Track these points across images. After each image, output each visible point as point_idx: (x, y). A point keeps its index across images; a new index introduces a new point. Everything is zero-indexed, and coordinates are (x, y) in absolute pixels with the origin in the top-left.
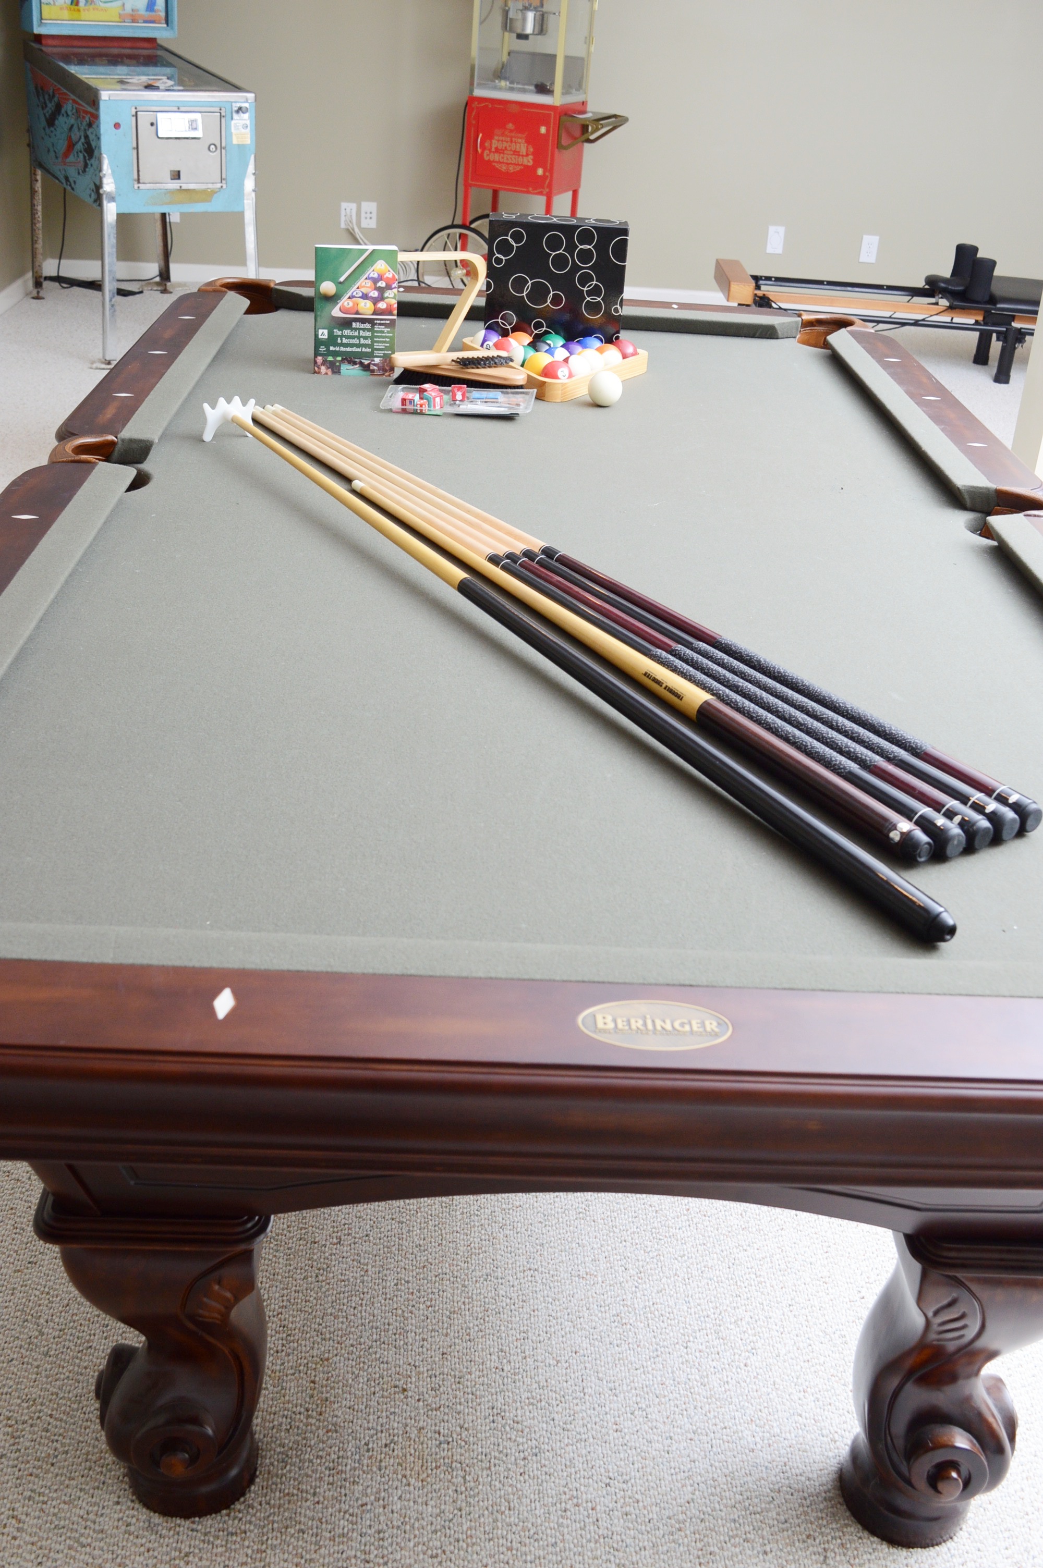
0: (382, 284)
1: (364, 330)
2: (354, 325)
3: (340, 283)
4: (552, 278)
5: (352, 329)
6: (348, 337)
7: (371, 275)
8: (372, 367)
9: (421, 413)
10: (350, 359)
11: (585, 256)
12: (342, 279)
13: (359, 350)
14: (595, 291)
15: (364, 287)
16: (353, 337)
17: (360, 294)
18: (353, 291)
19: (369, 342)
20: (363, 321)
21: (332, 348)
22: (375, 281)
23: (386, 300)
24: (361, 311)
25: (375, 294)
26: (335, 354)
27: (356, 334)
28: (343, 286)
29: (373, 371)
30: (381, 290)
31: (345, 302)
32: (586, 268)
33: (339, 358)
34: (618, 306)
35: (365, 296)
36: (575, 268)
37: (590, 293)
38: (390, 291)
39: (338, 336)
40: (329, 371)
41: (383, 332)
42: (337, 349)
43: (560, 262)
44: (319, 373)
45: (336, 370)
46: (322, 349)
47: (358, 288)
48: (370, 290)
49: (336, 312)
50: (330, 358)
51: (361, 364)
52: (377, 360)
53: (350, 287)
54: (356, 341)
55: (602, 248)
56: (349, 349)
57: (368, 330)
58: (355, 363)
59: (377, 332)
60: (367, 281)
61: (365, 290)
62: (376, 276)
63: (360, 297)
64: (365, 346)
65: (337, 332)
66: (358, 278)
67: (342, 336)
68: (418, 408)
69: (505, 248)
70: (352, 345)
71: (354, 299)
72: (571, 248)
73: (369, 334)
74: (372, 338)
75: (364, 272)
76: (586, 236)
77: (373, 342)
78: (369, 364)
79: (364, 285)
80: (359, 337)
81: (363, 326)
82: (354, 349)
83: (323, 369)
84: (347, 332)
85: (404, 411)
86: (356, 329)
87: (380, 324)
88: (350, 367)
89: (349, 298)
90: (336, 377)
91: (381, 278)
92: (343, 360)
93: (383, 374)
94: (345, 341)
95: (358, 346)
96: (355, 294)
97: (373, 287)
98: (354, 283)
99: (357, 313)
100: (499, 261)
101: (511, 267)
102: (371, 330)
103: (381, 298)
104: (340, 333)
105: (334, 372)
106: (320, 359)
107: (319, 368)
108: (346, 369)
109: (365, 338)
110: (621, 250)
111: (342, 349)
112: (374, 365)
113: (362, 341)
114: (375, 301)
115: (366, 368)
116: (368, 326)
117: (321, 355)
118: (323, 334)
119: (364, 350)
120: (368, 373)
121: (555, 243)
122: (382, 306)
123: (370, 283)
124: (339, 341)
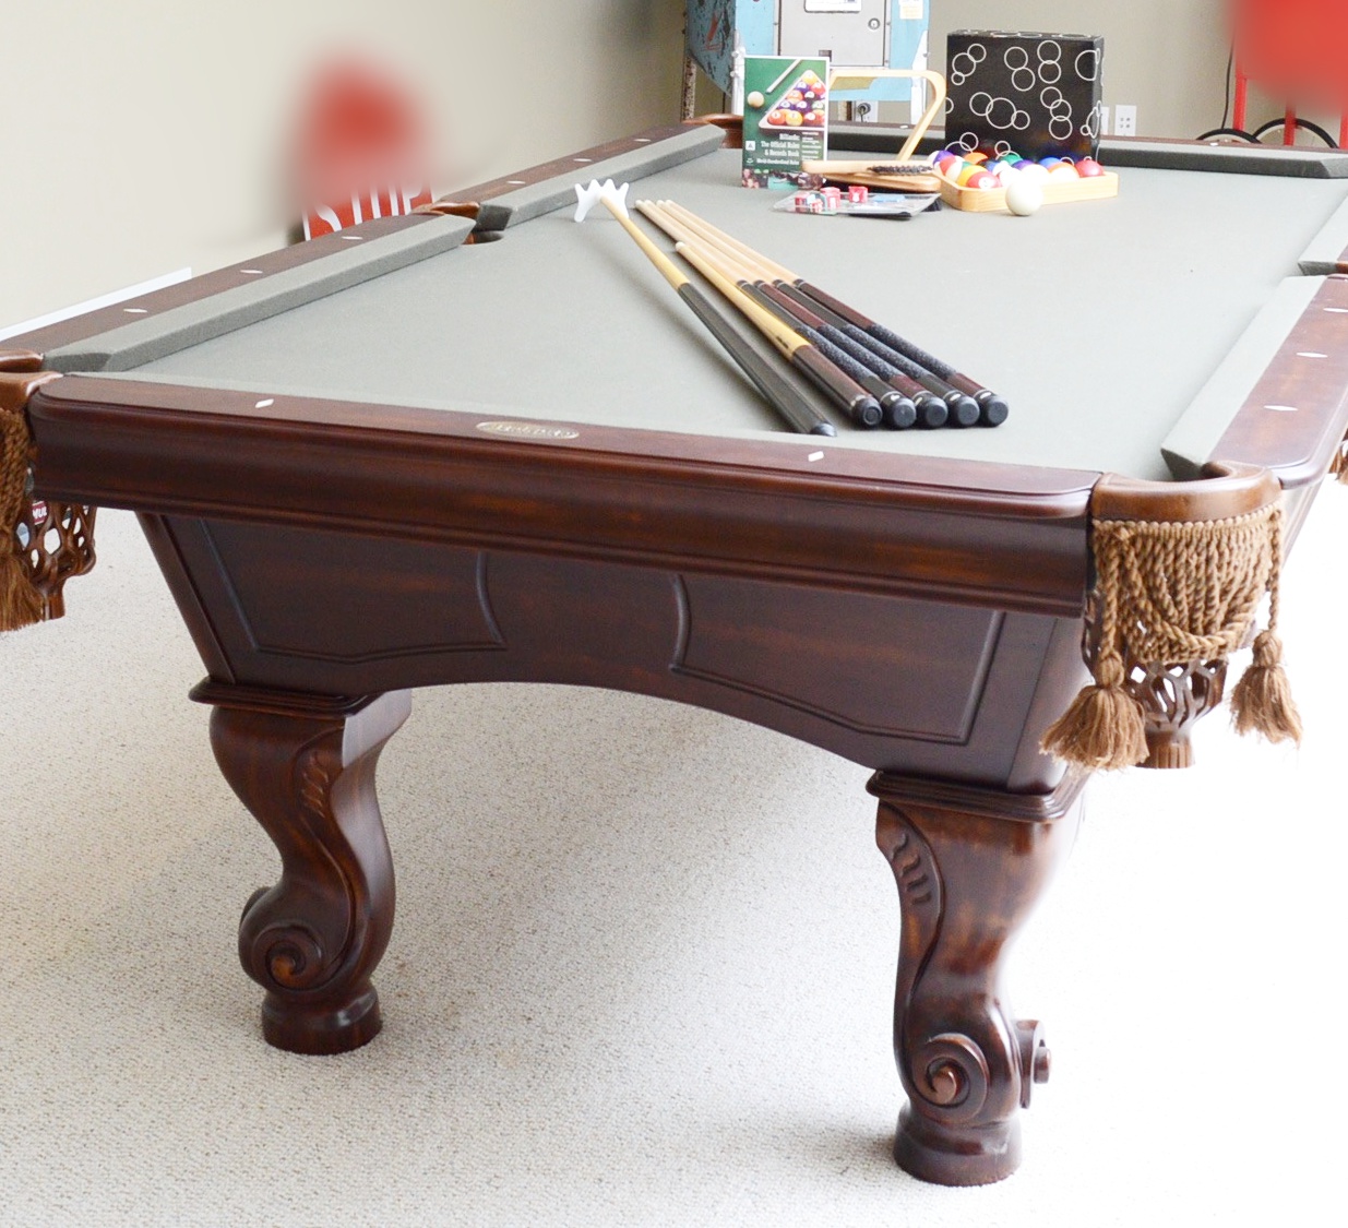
0: (810, 95)
1: (792, 141)
2: (782, 136)
3: (768, 94)
4: (1014, 95)
5: (780, 141)
6: (775, 149)
7: (800, 86)
8: (800, 181)
9: (814, 213)
10: (777, 172)
11: (1050, 72)
12: (770, 90)
13: (786, 163)
14: (1061, 110)
15: (792, 97)
16: (781, 149)
17: (788, 105)
18: (781, 101)
19: (797, 154)
20: (791, 133)
21: (759, 161)
22: (803, 92)
23: (815, 112)
24: (788, 122)
25: (803, 105)
26: (762, 166)
27: (783, 145)
28: (771, 97)
29: (801, 185)
30: (809, 101)
31: (772, 113)
32: (1050, 85)
33: (766, 171)
34: (1087, 126)
35: (793, 108)
36: (1039, 85)
37: (1056, 112)
38: (819, 102)
39: (765, 149)
40: (757, 185)
41: (810, 144)
42: (765, 161)
43: (1023, 79)
44: (746, 186)
45: (763, 183)
46: (750, 161)
47: (786, 98)
48: (798, 101)
49: (764, 124)
50: (757, 171)
51: (789, 177)
52: (805, 175)
53: (778, 97)
54: (783, 154)
55: (1066, 62)
56: (776, 162)
57: (796, 142)
58: (782, 177)
59: (805, 144)
60: (795, 91)
61: (793, 101)
62: (804, 86)
63: (788, 108)
64: (793, 158)
65: (764, 144)
66: (785, 89)
67: (769, 148)
68: (811, 207)
69: (964, 65)
70: (780, 158)
71: (782, 110)
72: (1034, 64)
73: (797, 146)
74: (800, 150)
75: (791, 83)
76: (1049, 52)
77: (801, 154)
78: (797, 179)
79: (792, 95)
80: (787, 150)
81: (791, 138)
82: (782, 162)
83: (750, 182)
84: (774, 144)
85: (798, 211)
86: (783, 141)
87: (808, 136)
88: (778, 180)
89: (778, 109)
90: (763, 190)
91: (809, 88)
92: (770, 173)
93: (812, 188)
94: (772, 153)
95: (785, 158)
96: (782, 105)
97: (801, 97)
98: (781, 94)
99: (785, 124)
100: (958, 79)
101: (972, 85)
102: (800, 142)
103: (809, 109)
104: (767, 145)
105: (761, 186)
106: (747, 172)
107: (746, 181)
108: (773, 182)
109: (793, 150)
110: (1088, 65)
111: (770, 162)
112: (803, 179)
113: (790, 154)
114: (803, 112)
115: (794, 182)
116: (795, 137)
117: (748, 167)
118: (750, 146)
119: (792, 163)
120: (796, 187)
121: (1016, 59)
122: (810, 116)
123: (798, 94)
124: (766, 153)
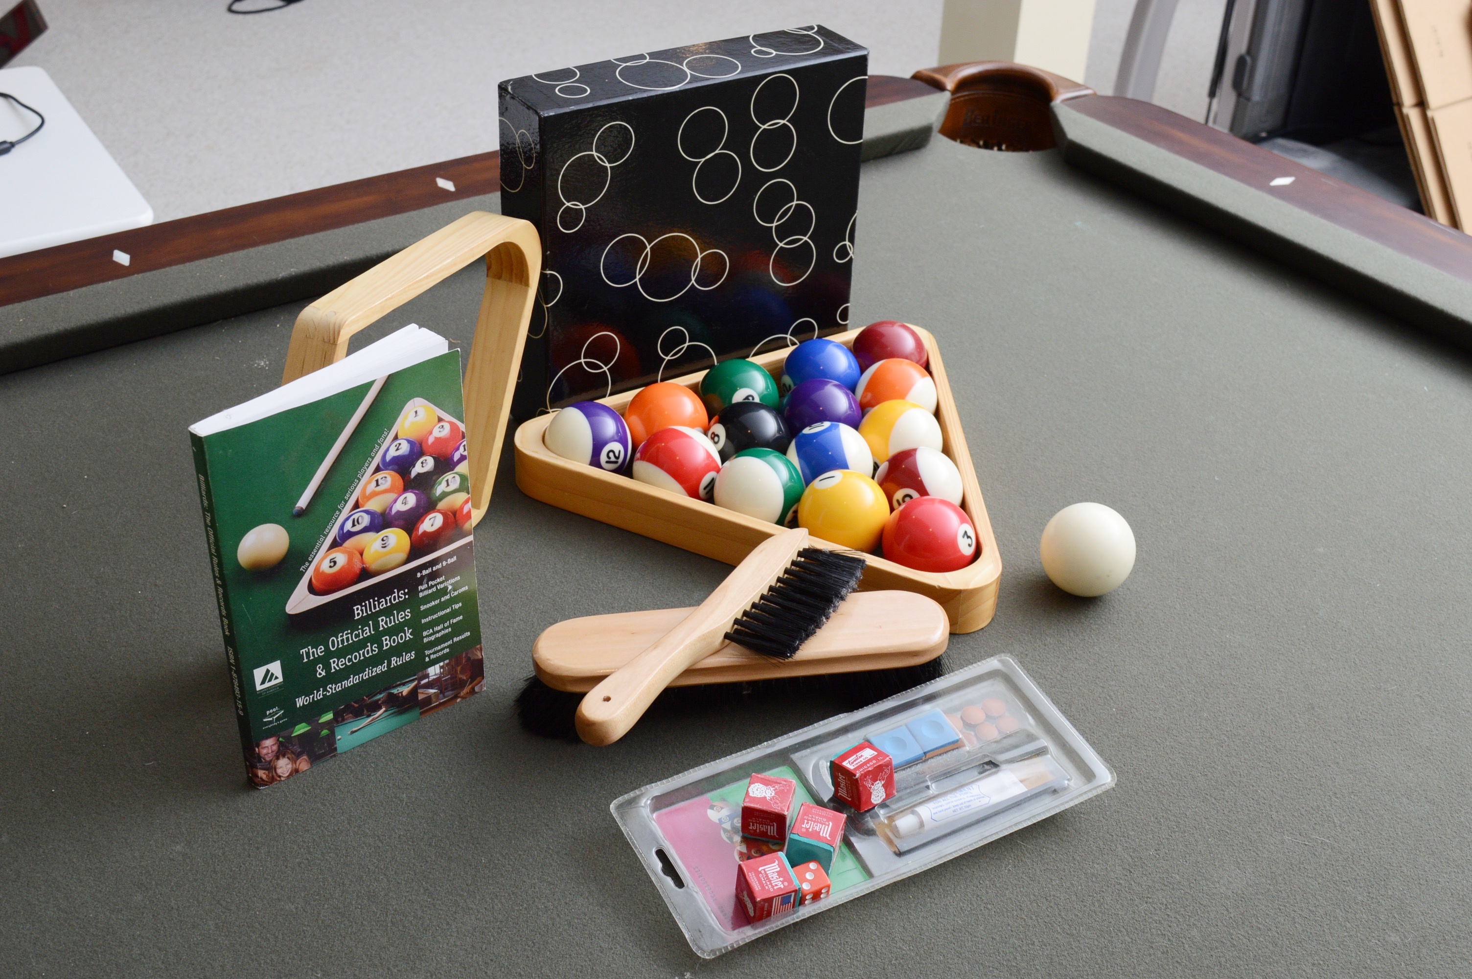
0: (423, 466)
1: (387, 611)
2: (358, 612)
3: (302, 513)
5: (354, 625)
6: (341, 653)
7: (392, 453)
8: (424, 693)
10: (358, 704)
12: (305, 499)
13: (379, 669)
15: (375, 494)
16: (361, 645)
17: (366, 520)
18: (343, 520)
19: (405, 636)
20: (384, 588)
21: (300, 701)
22: (402, 465)
23: (441, 505)
24: (372, 567)
25: (407, 498)
26: (310, 710)
27: (368, 632)
28: (309, 522)
29: (429, 704)
30: (424, 484)
31: (322, 561)
33: (330, 719)
35: (382, 521)
38: (449, 476)
39: (314, 663)
40: (303, 765)
42: (318, 694)
45: (322, 749)
46: (273, 715)
47: (356, 506)
48: (392, 496)
49: (301, 602)
50: (301, 729)
51: (393, 701)
52: (434, 671)
53: (335, 510)
54: (371, 650)
56: (353, 682)
57: (402, 607)
58: (375, 707)
59: (428, 599)
60: (380, 476)
61: (375, 505)
62: (404, 450)
63: (365, 530)
64: (399, 649)
65: (310, 652)
66: (353, 478)
67: (323, 656)
70: (359, 667)
71: (349, 543)
73: (404, 616)
74: (415, 625)
75: (368, 456)
77: (418, 631)
78: (414, 692)
79: (370, 488)
80: (375, 637)
81: (384, 603)
82: (367, 673)
84: (339, 639)
86: (364, 621)
87: (434, 576)
88: (361, 722)
89: (335, 544)
90: (329, 764)
91: (418, 450)
92: (339, 718)
93: (456, 697)
94: (336, 665)
95: (374, 661)
96: (349, 526)
97: (399, 482)
98: (340, 499)
99: (365, 574)
102: (410, 601)
103: (427, 506)
104: (320, 651)
105: (314, 759)
108: (350, 733)
109: (395, 631)
111: (333, 689)
112: (429, 685)
113: (387, 642)
114: (410, 520)
115: (400, 705)
116: (398, 596)
118: (268, 676)
119: (395, 661)
120: (416, 714)
122: (432, 523)
123: (388, 478)
124: (321, 672)
